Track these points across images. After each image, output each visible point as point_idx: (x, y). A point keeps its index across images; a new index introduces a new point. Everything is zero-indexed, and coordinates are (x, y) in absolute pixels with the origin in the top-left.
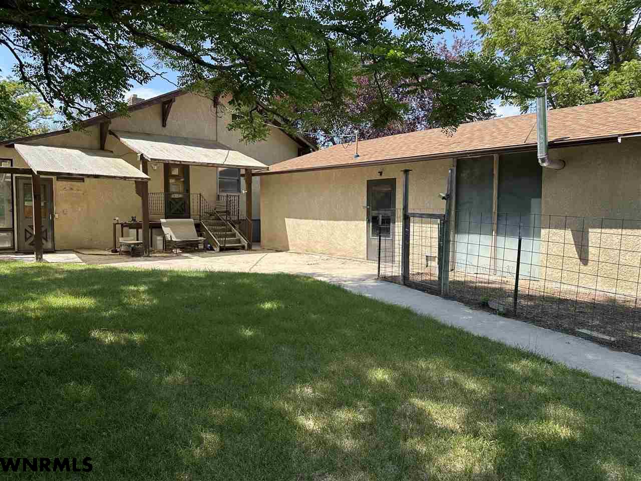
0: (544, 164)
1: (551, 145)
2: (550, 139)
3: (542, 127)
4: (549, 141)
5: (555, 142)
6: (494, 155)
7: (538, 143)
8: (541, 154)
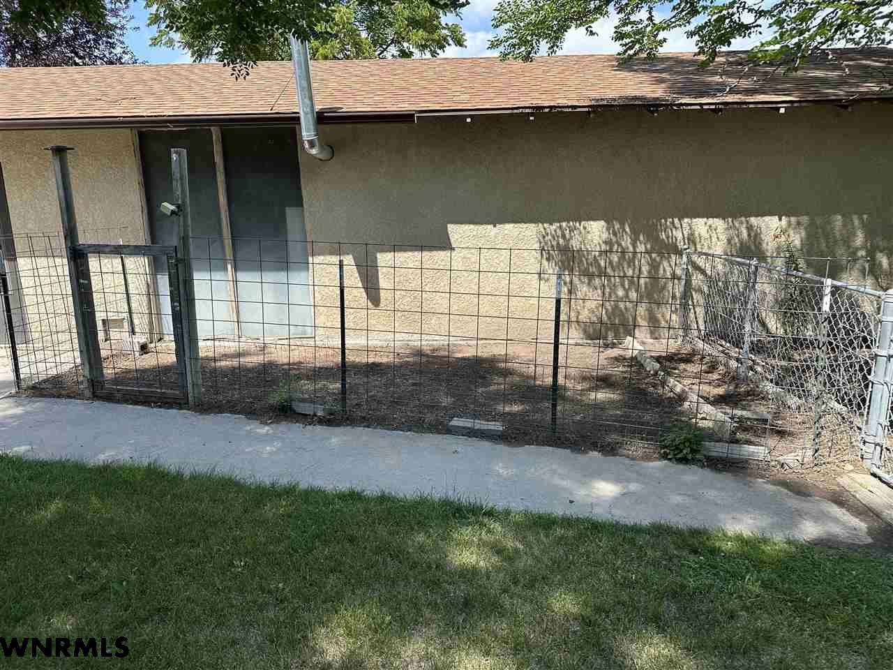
0: (314, 150)
1: (322, 118)
2: (318, 108)
3: (305, 84)
4: (317, 110)
5: (325, 114)
6: (212, 128)
7: (302, 113)
8: (307, 132)
